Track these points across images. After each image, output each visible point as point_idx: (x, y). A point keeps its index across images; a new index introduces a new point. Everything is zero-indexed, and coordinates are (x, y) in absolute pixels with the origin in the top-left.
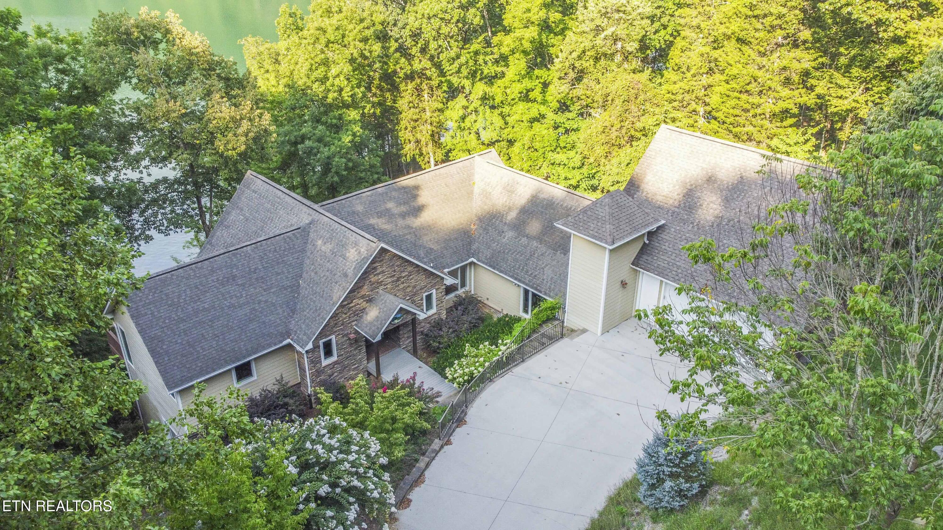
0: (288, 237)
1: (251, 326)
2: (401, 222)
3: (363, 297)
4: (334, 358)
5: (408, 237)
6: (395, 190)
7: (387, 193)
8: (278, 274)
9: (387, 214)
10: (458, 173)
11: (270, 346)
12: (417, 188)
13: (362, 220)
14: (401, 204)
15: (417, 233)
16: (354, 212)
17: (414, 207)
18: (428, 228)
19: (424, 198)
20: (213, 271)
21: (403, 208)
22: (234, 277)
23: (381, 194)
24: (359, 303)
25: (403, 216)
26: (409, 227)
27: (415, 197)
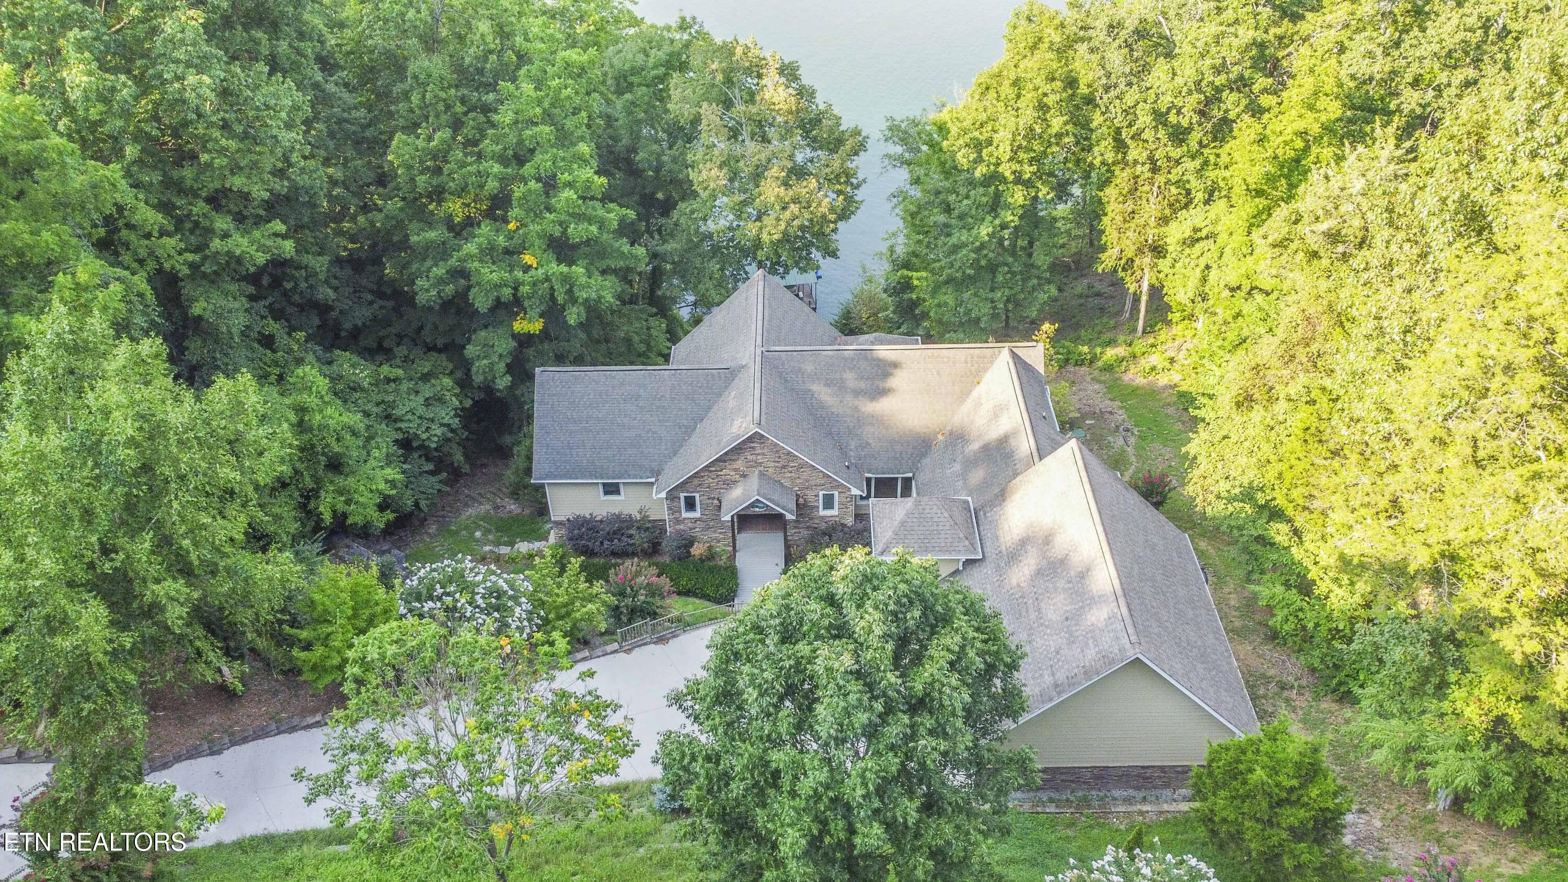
0: (713, 375)
1: (629, 451)
2: (849, 399)
3: (736, 470)
4: (697, 514)
5: (848, 420)
6: (866, 359)
7: (853, 359)
8: (681, 409)
9: (839, 386)
10: (966, 362)
11: (635, 477)
12: (896, 365)
13: (804, 382)
14: (862, 378)
15: (862, 420)
16: (800, 369)
17: (878, 387)
18: (877, 420)
19: (897, 381)
20: (622, 384)
21: (862, 385)
22: (638, 397)
23: (846, 359)
24: (728, 472)
25: (857, 393)
26: (856, 409)
27: (886, 375)
